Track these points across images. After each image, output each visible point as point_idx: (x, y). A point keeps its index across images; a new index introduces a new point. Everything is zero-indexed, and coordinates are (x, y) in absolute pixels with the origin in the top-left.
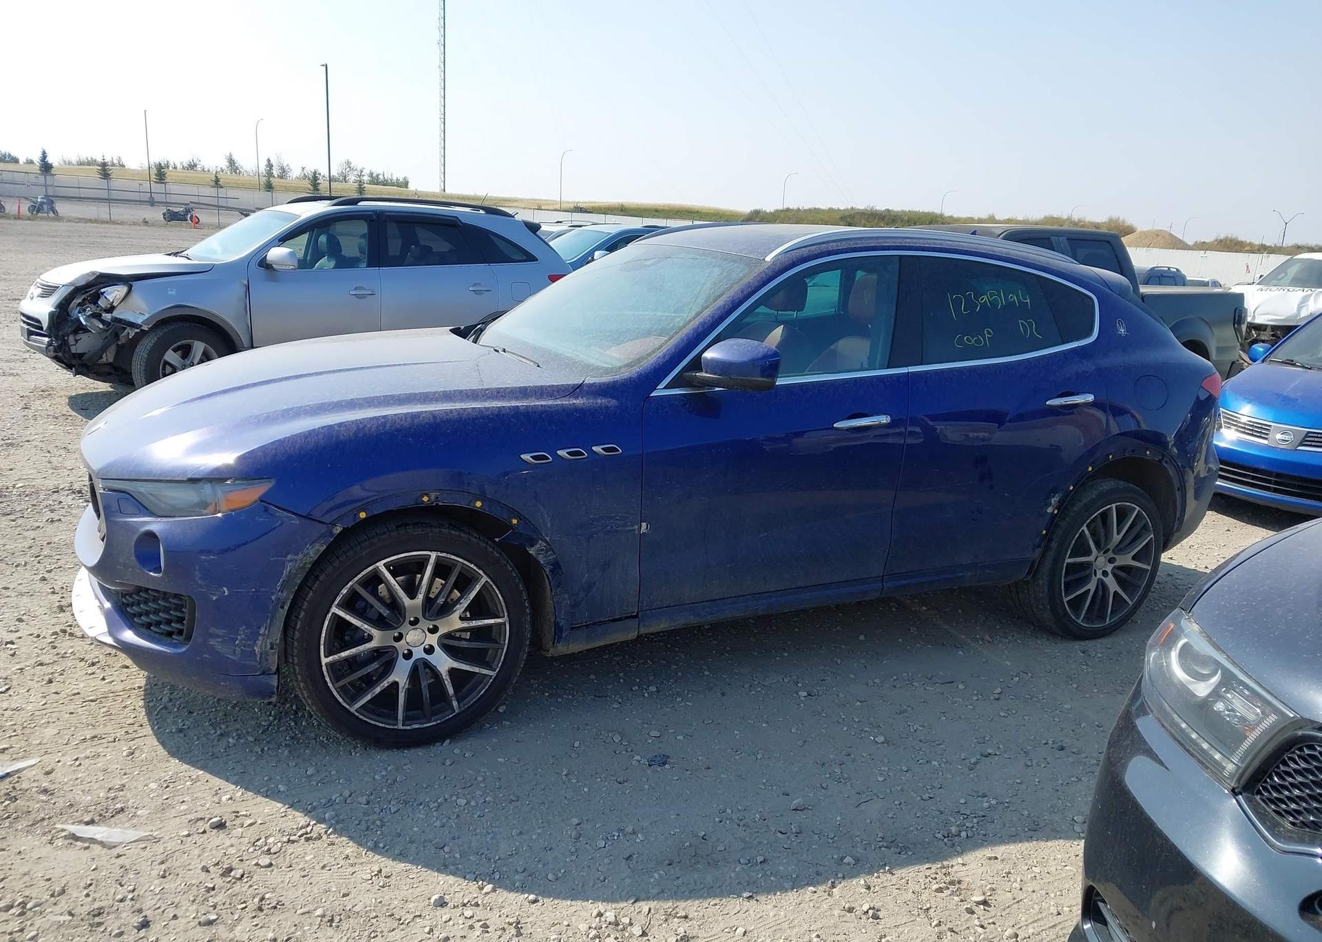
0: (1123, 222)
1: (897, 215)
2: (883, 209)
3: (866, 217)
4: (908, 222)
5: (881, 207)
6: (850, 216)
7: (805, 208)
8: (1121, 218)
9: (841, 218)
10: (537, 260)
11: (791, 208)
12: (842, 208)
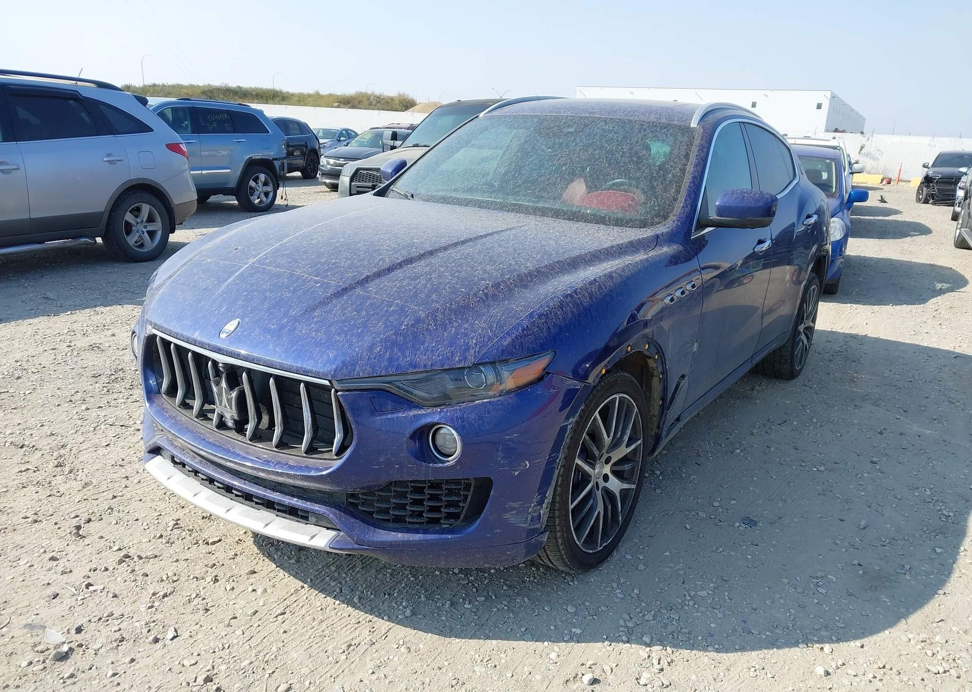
0: (408, 96)
1: (247, 91)
2: (235, 86)
3: (223, 92)
4: (257, 96)
5: (233, 84)
6: (209, 91)
7: (169, 84)
8: (406, 94)
9: (202, 93)
10: (153, 131)
11: (157, 83)
12: (201, 85)
